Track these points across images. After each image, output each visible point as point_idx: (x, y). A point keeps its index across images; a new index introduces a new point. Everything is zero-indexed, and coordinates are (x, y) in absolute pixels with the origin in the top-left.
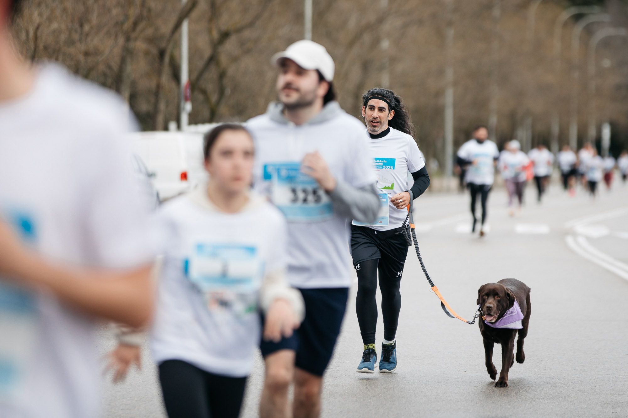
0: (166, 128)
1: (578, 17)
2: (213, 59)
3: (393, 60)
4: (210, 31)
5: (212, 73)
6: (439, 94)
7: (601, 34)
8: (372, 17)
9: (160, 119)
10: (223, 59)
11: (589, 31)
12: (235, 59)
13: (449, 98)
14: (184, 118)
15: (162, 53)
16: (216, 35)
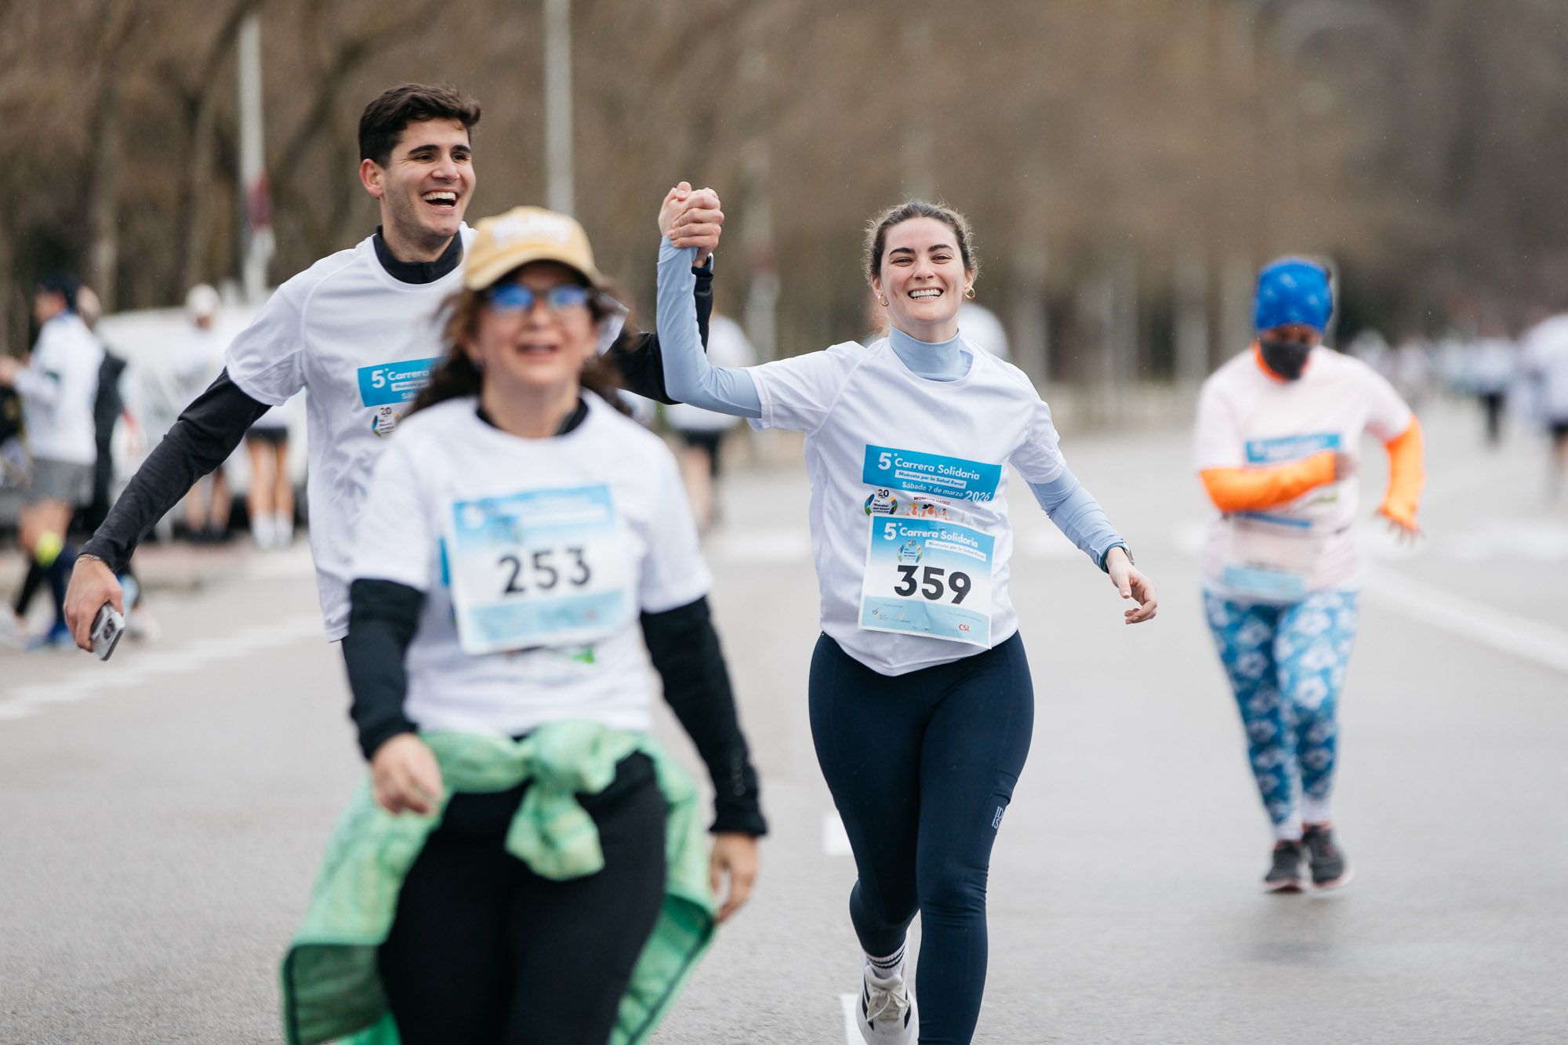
4: (310, 40)
15: (192, 105)
16: (327, 55)
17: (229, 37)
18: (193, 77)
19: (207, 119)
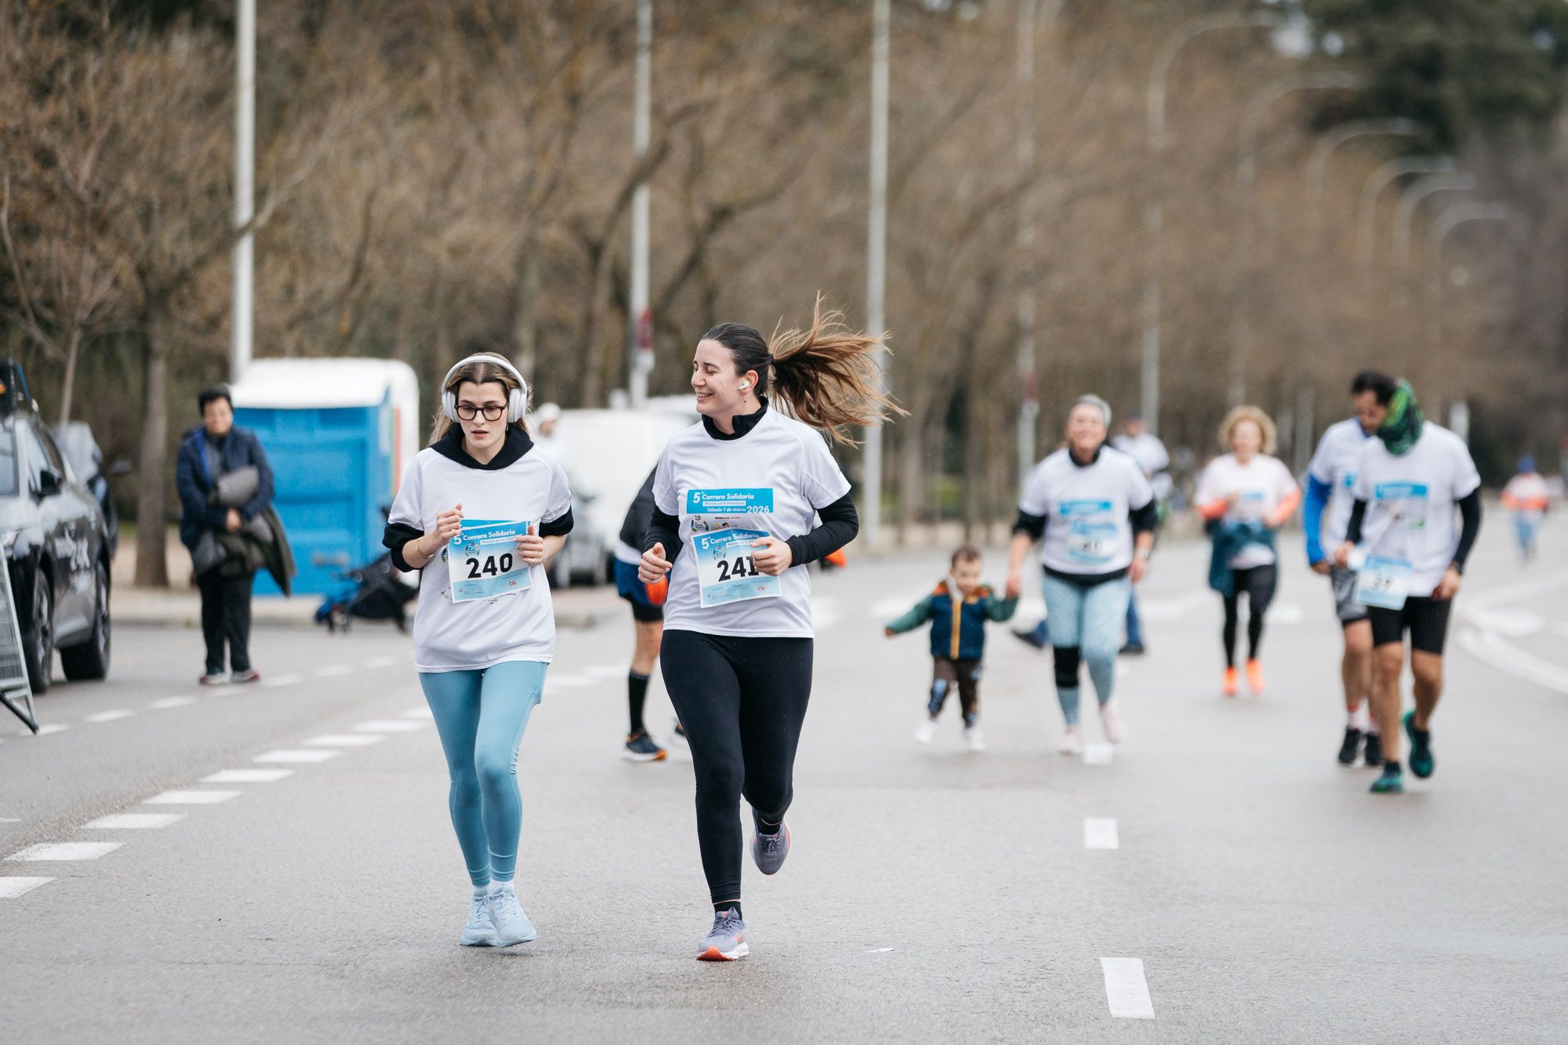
0: (603, 403)
1: (1406, 181)
2: (694, 264)
3: (1045, 268)
4: (687, 203)
5: (691, 292)
6: (1130, 336)
7: (1451, 217)
8: (1006, 179)
9: (592, 384)
10: (714, 264)
11: (1425, 211)
12: (736, 263)
13: (1150, 351)
14: (639, 383)
15: (596, 251)
16: (700, 215)
17: (625, 199)
18: (596, 230)
19: (606, 264)
